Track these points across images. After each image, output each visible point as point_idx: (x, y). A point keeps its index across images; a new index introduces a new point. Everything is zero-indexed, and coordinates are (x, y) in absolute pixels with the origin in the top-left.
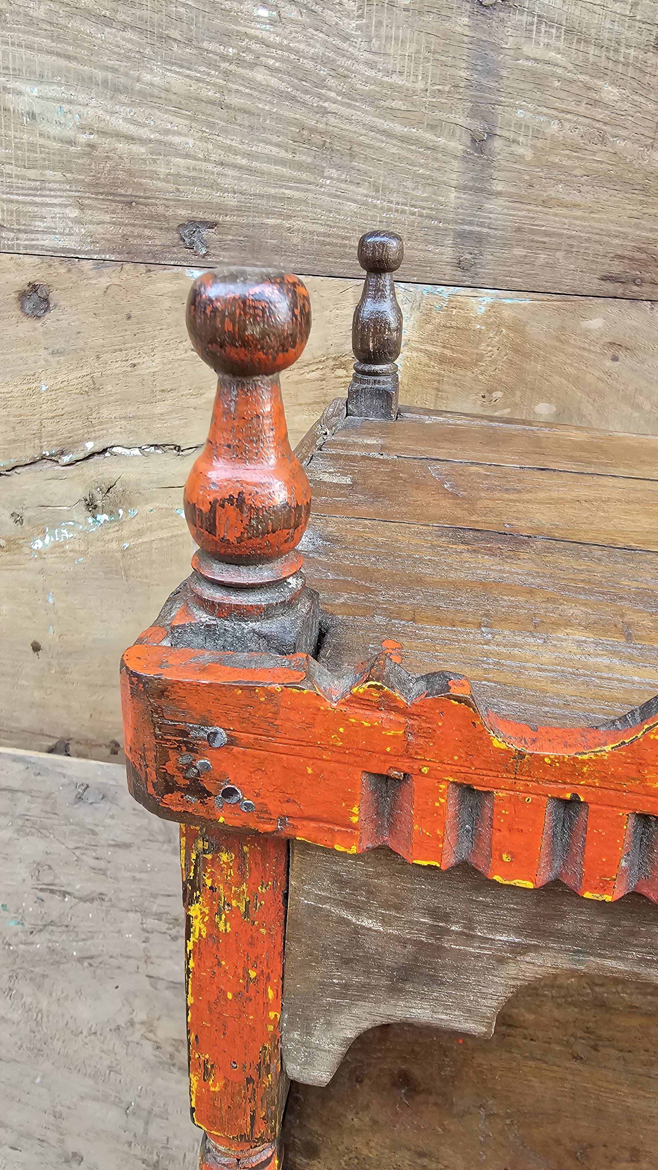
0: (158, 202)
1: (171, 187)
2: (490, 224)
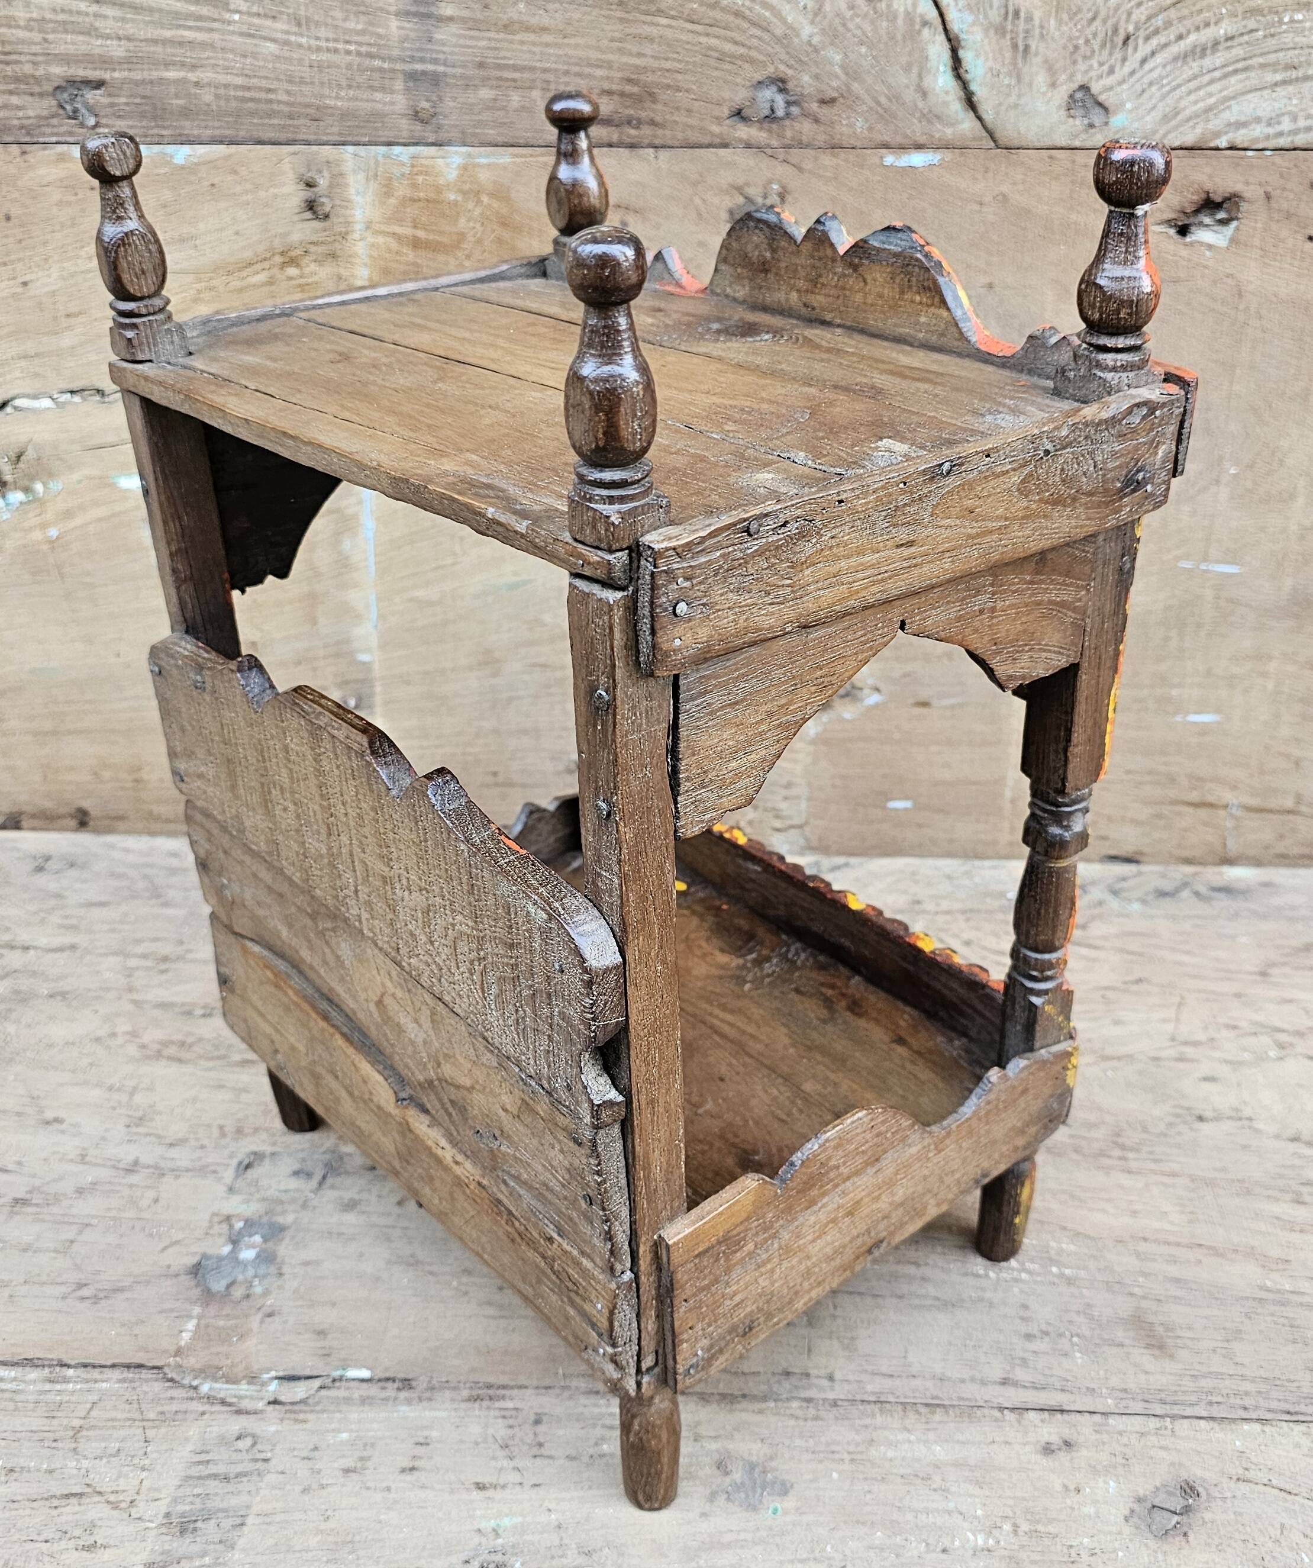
0: (23, 58)
1: (37, 37)
2: (445, 60)
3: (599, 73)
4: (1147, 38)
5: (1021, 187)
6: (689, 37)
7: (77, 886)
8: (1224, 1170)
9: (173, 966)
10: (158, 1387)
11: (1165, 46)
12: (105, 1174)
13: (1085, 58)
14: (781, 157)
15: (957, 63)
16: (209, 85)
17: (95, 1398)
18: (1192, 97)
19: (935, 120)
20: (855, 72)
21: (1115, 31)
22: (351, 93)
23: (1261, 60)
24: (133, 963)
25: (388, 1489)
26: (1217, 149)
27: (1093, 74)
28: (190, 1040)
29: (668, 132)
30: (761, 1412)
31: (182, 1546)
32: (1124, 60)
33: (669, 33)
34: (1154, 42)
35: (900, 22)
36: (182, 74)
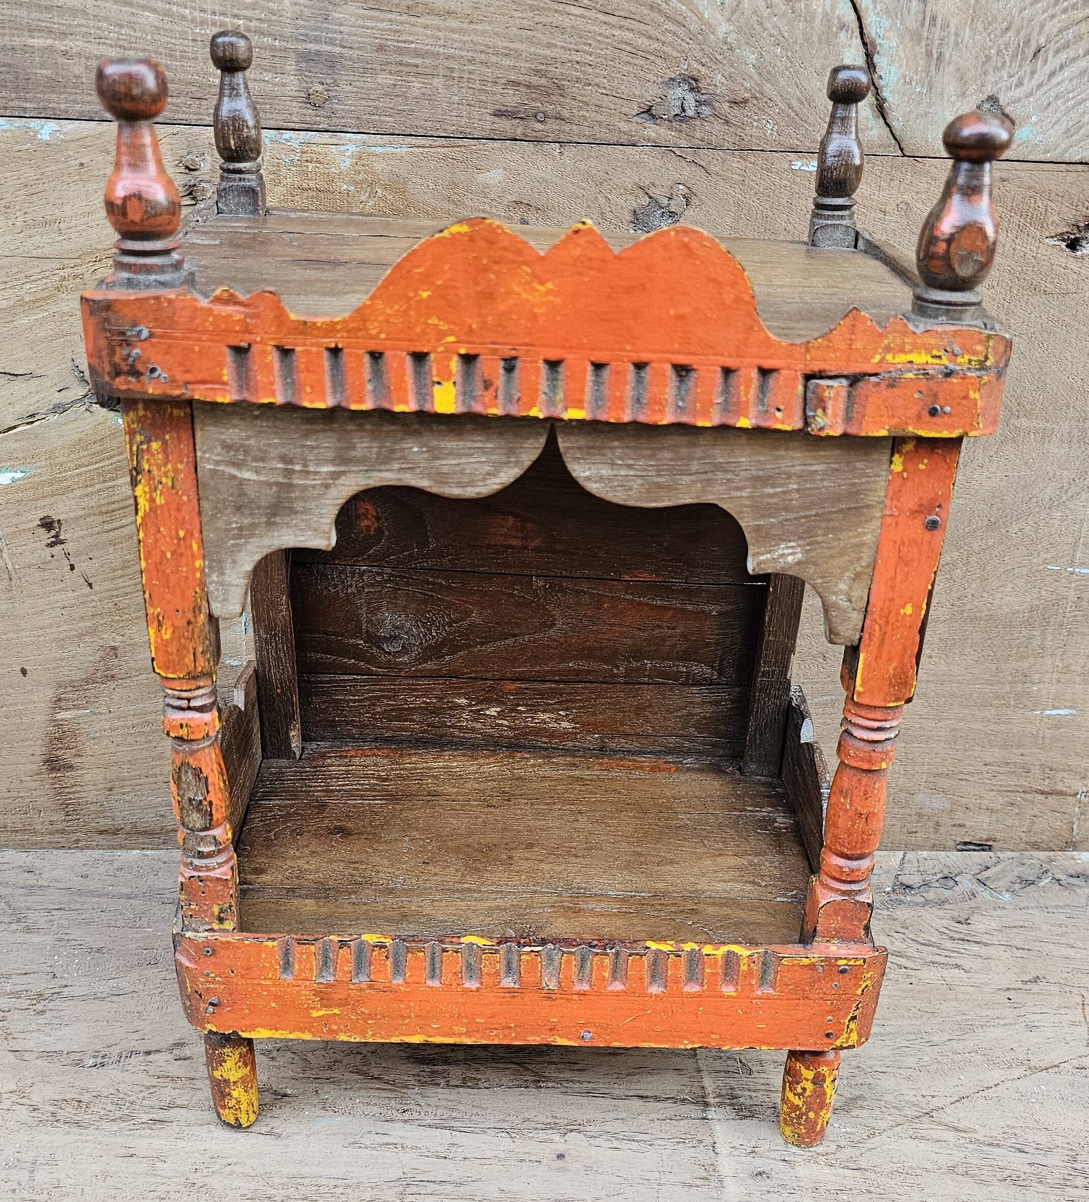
3: (507, 62)
4: (1057, 52)
6: (603, 29)
11: (1074, 60)
13: (996, 69)
14: (689, 158)
15: (871, 68)
16: (79, 54)
20: (769, 73)
21: (1028, 42)
27: (1002, 85)
29: (574, 127)
32: (1033, 73)
33: (581, 24)
34: (1063, 56)
35: (817, 22)
36: (49, 42)
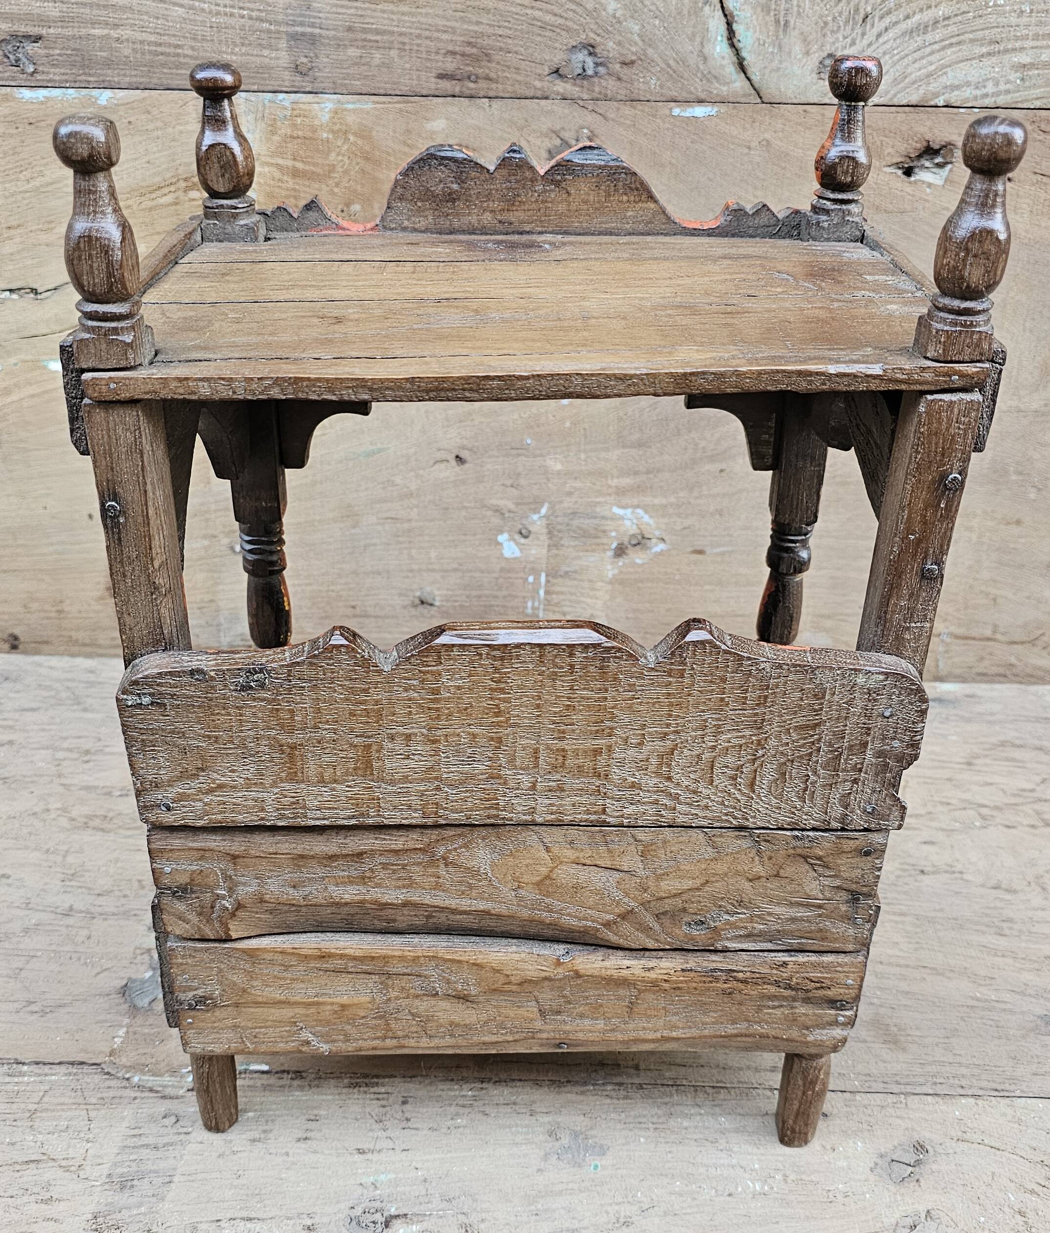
2: (321, 24)
3: (445, 37)
4: (881, 18)
5: (780, 135)
6: (519, 10)
7: (12, 695)
8: (941, 910)
9: (94, 758)
10: (97, 1078)
11: (896, 23)
12: (45, 917)
13: (832, 32)
14: (590, 108)
15: (731, 34)
16: (127, 40)
17: (47, 1088)
18: (917, 65)
19: (714, 81)
20: (650, 39)
21: (857, 10)
22: (244, 49)
23: (971, 36)
24: (61, 755)
25: (287, 1154)
26: (937, 107)
27: (838, 44)
28: (111, 815)
29: (500, 86)
30: (582, 1093)
31: (123, 1199)
32: (863, 34)
34: (887, 21)
36: (106, 31)
